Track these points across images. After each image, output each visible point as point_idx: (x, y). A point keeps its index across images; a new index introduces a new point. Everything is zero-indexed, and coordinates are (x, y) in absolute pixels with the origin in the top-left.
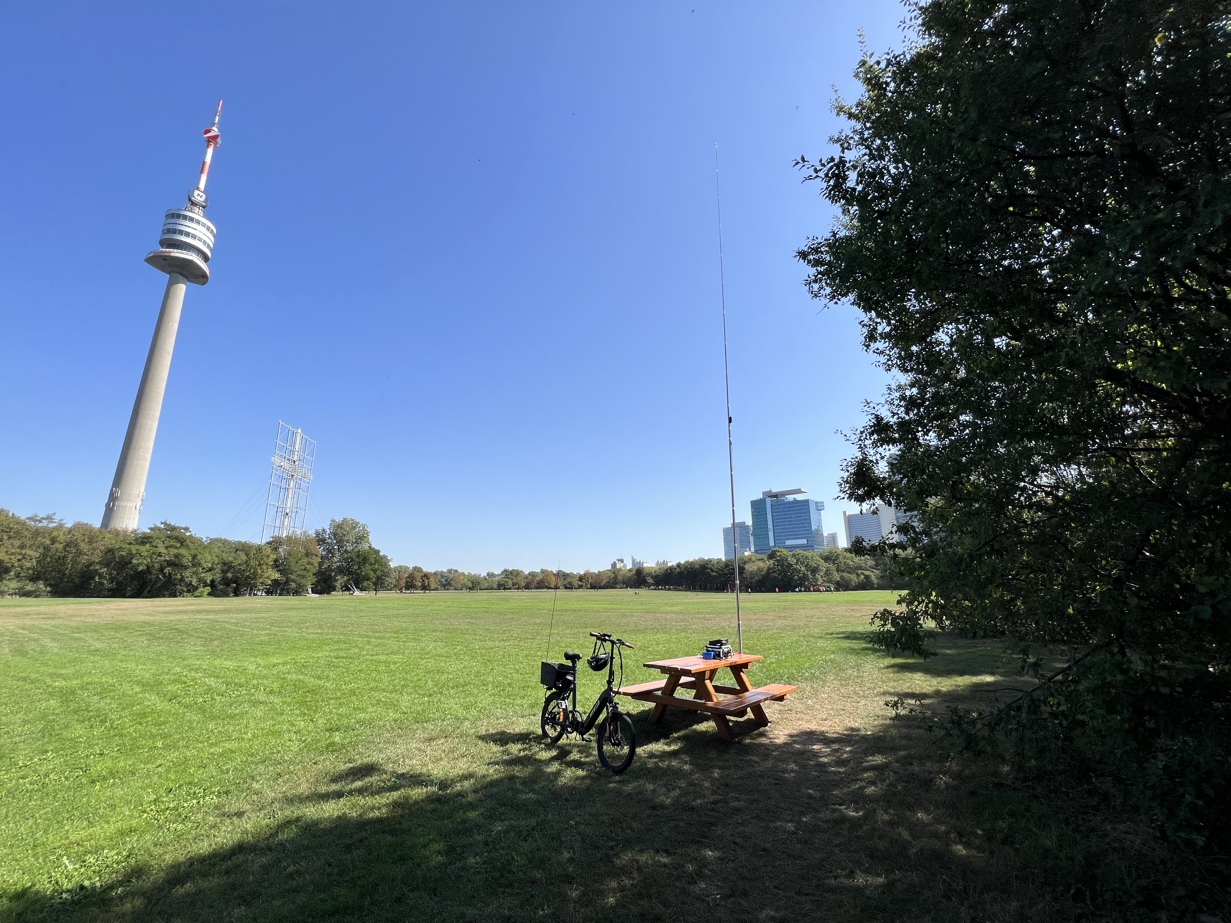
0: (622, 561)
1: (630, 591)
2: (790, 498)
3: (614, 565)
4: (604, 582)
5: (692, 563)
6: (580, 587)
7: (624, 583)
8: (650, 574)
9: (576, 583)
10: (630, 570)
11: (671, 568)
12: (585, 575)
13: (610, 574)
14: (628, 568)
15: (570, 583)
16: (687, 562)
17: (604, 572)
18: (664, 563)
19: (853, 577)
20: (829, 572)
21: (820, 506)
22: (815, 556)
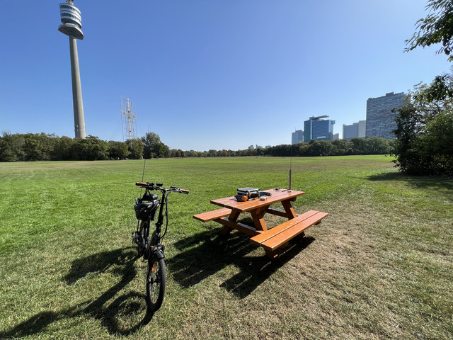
0: (252, 146)
1: (255, 157)
2: (321, 119)
3: (249, 147)
4: (245, 154)
5: (279, 146)
6: (237, 156)
7: (252, 154)
8: (262, 151)
9: (235, 154)
11: (271, 148)
12: (238, 151)
14: (254, 148)
17: (245, 150)
18: (269, 146)
19: (344, 150)
20: (334, 148)
21: (333, 122)
22: (329, 142)
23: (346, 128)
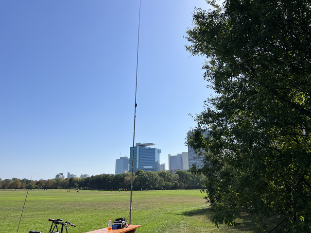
0: (62, 174)
1: (65, 191)
2: (148, 146)
3: (57, 176)
4: (51, 185)
5: (99, 176)
6: (36, 188)
7: (62, 186)
8: (76, 181)
9: (34, 185)
10: (66, 179)
11: (88, 178)
12: (40, 181)
13: (54, 181)
14: (65, 178)
15: (30, 186)
16: (97, 175)
17: (51, 180)
18: (85, 175)
19: (171, 183)
20: (161, 181)
21: (159, 151)
22: (156, 174)
23: (172, 159)
